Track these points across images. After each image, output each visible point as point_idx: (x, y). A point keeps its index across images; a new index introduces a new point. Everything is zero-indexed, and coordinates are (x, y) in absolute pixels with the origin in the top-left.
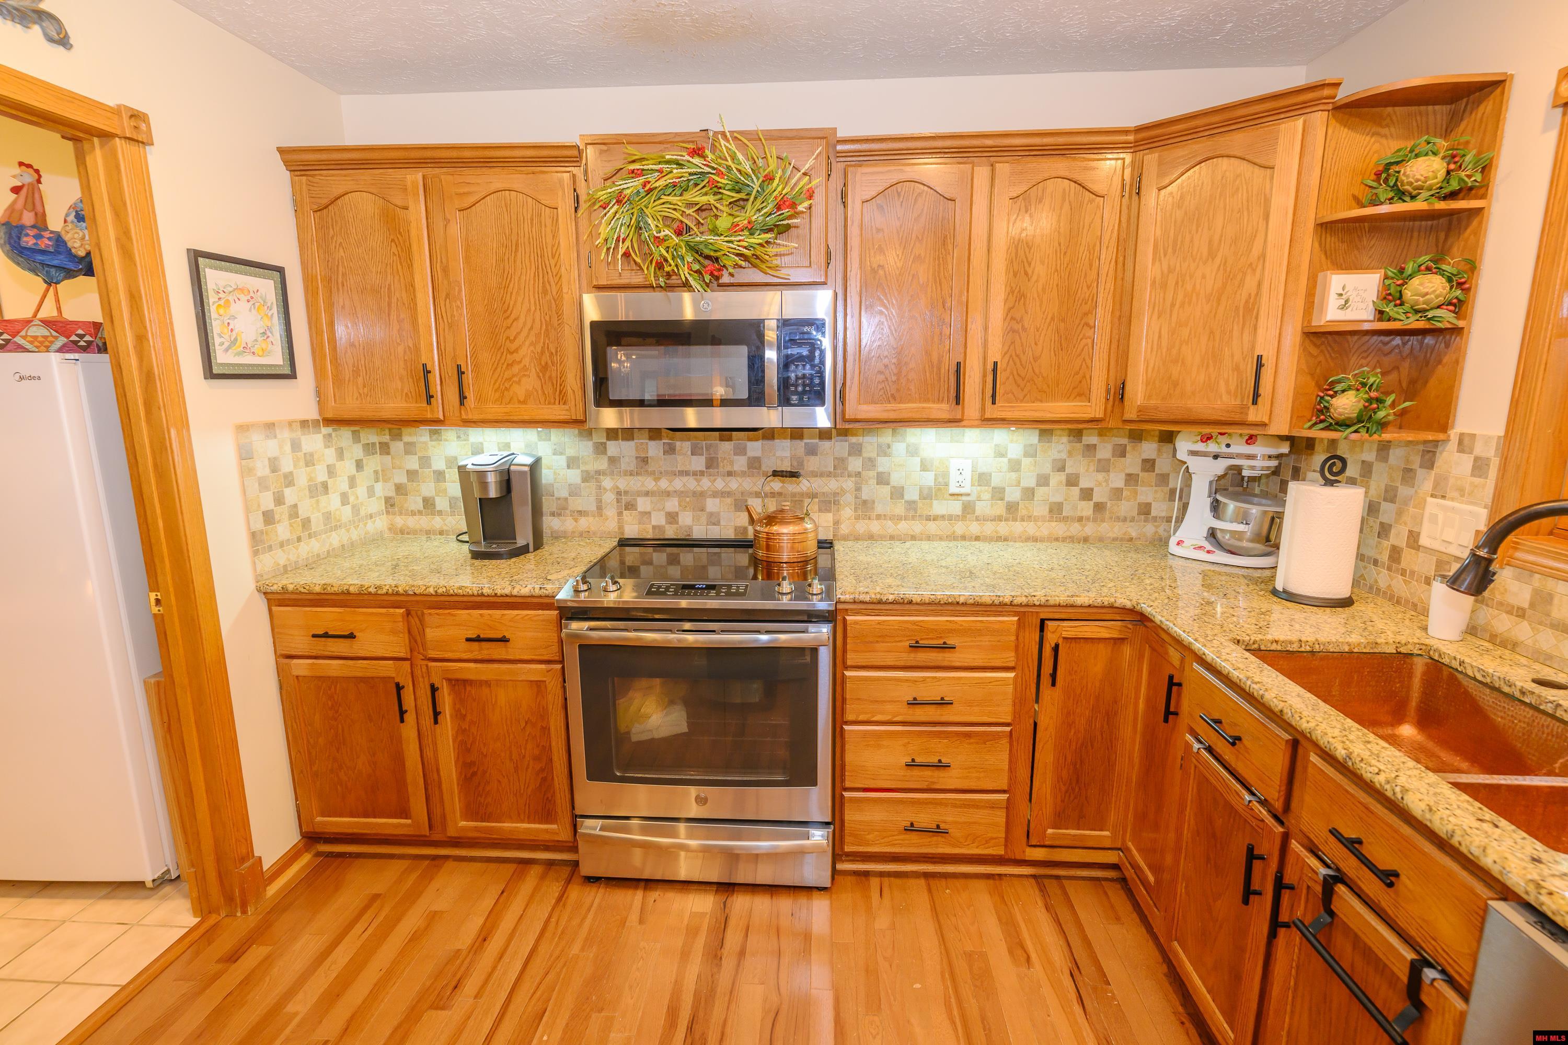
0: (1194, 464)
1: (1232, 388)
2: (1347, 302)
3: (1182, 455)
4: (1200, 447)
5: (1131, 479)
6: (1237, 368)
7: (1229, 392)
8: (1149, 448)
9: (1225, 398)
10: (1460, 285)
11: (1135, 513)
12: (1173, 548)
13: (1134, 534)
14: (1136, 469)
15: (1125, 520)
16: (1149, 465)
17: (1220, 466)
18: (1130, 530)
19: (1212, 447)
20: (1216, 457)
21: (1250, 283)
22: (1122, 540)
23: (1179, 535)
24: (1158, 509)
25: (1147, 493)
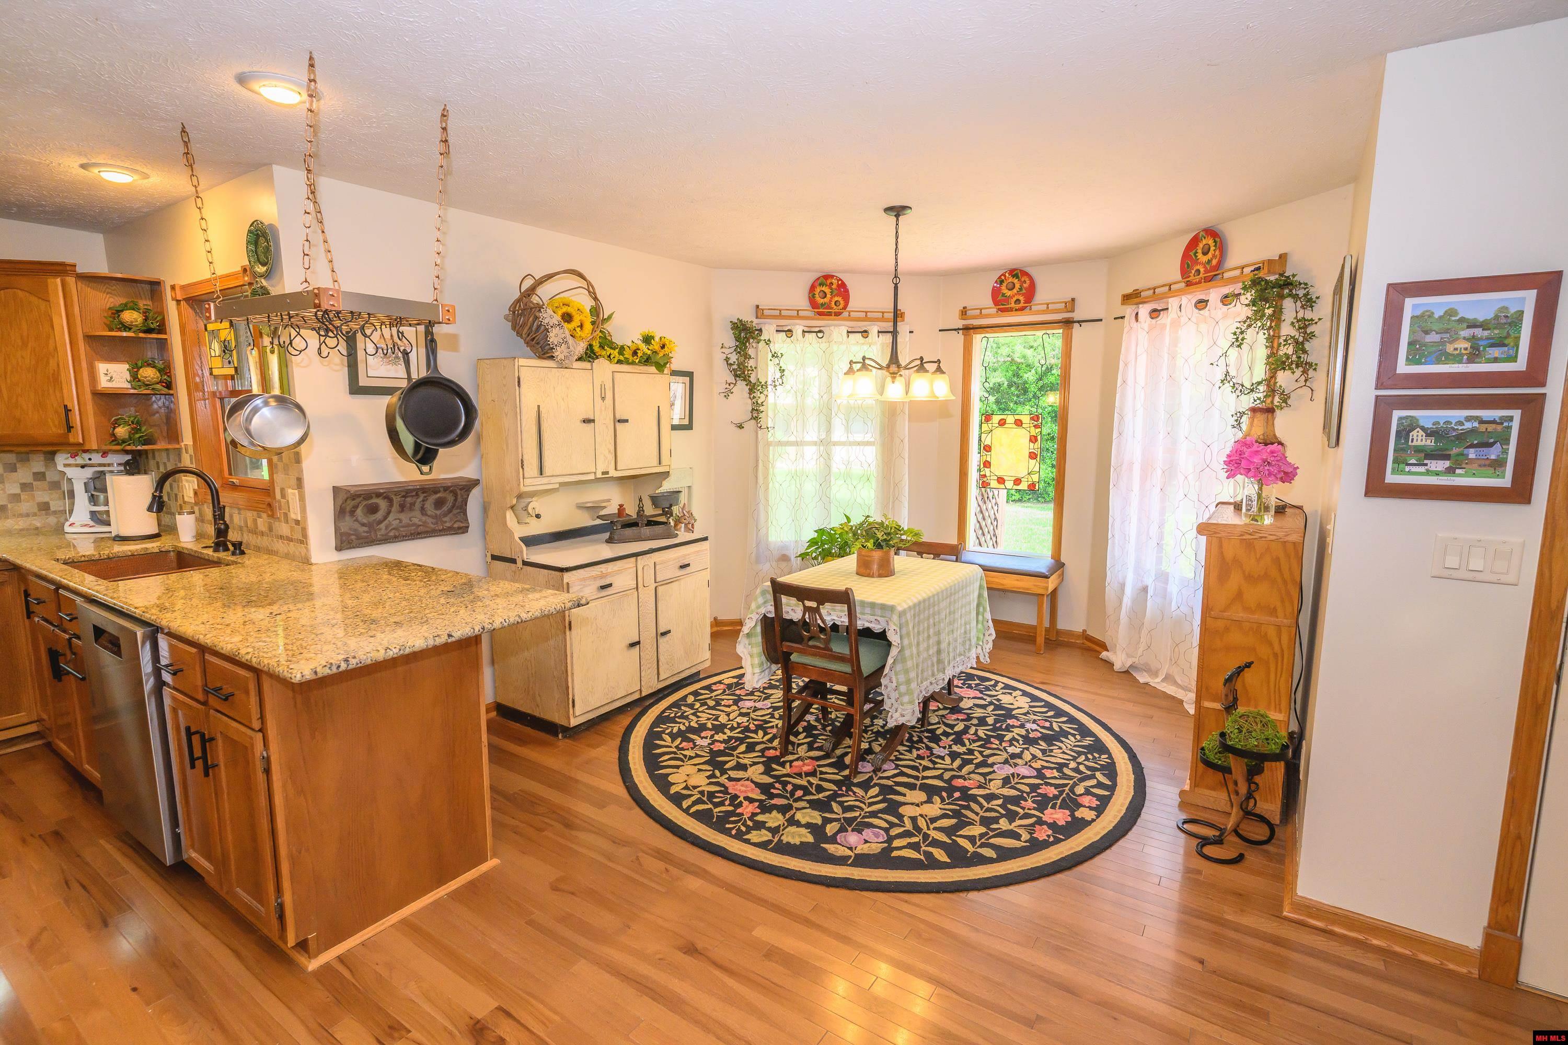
0: (71, 472)
1: (57, 423)
2: (111, 378)
3: (60, 467)
4: (71, 461)
5: (25, 487)
6: (56, 412)
7: (55, 426)
8: (37, 464)
9: (54, 429)
10: (166, 374)
11: (36, 510)
12: (67, 529)
13: (39, 525)
14: (29, 479)
15: (28, 515)
16: (40, 476)
17: (89, 473)
18: (34, 522)
19: (79, 460)
20: (83, 467)
21: (52, 363)
22: (28, 529)
23: (72, 520)
24: (54, 506)
25: (42, 496)
